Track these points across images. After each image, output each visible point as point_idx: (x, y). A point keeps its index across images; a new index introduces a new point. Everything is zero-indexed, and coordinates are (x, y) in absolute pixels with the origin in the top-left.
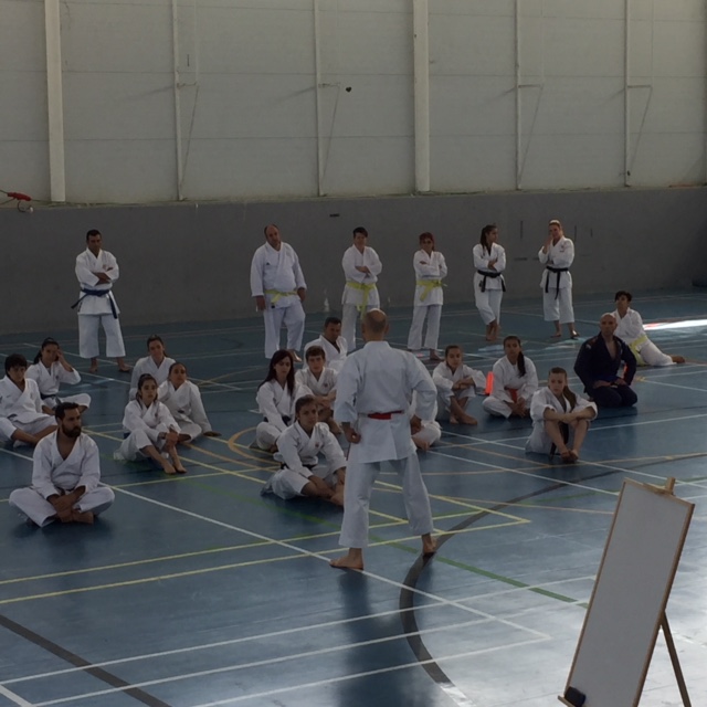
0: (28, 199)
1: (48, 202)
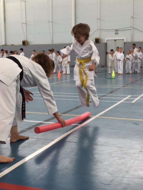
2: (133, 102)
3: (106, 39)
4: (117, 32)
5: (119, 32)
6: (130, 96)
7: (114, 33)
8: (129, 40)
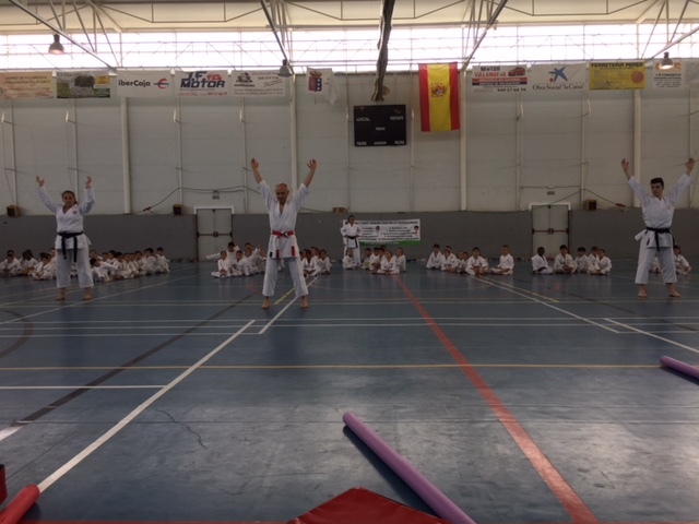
2: (261, 332)
3: (196, 208)
4: (216, 194)
5: (221, 195)
6: (253, 321)
7: (211, 196)
8: (241, 211)
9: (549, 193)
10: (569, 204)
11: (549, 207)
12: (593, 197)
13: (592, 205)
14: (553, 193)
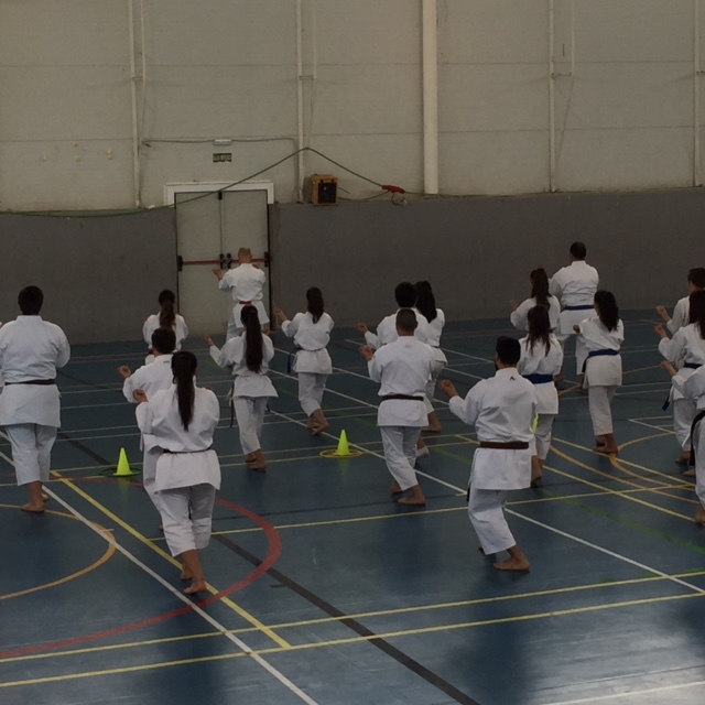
0: (402, 191)
1: (422, 194)
9: (218, 158)
10: (269, 187)
11: (220, 194)
12: (326, 169)
13: (326, 191)
14: (226, 157)
